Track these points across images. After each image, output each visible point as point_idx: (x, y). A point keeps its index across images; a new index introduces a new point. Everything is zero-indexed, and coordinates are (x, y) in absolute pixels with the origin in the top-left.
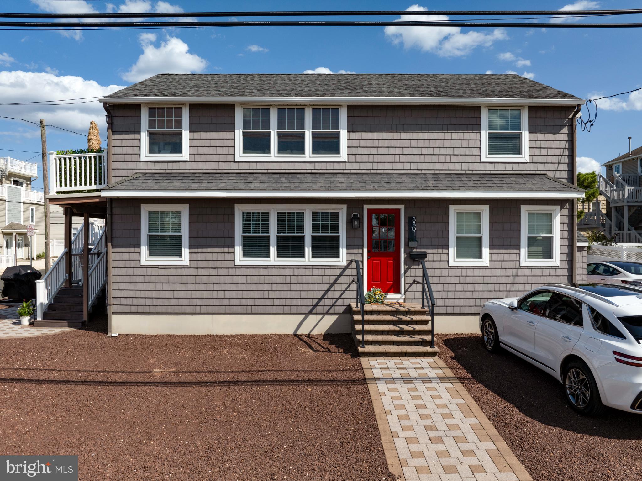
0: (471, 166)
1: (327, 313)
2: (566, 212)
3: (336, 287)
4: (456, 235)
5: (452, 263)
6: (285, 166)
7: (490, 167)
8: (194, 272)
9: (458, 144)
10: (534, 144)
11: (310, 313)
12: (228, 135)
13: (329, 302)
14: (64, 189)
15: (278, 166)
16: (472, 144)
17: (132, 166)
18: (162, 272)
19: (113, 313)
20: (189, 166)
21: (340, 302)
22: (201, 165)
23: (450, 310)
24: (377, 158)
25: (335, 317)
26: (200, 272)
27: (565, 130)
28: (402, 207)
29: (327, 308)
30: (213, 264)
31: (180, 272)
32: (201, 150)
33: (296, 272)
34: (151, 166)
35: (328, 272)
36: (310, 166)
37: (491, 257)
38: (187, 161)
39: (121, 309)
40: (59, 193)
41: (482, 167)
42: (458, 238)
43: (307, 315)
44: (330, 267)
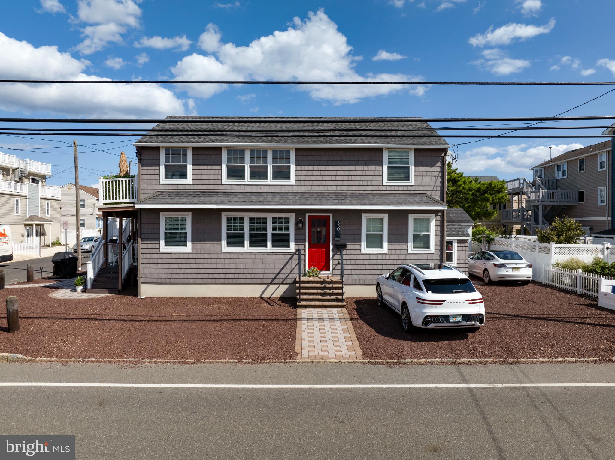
0: (376, 188)
1: (282, 284)
2: (439, 218)
3: (288, 267)
4: (366, 233)
5: (363, 251)
6: (255, 188)
7: (389, 188)
8: (195, 256)
9: (368, 173)
10: (418, 174)
11: (271, 283)
12: (218, 167)
13: (283, 276)
15: (250, 188)
16: (376, 173)
17: (154, 187)
18: (174, 256)
19: (142, 283)
20: (191, 187)
21: (290, 276)
22: (200, 187)
23: (362, 282)
24: (314, 183)
25: (287, 286)
26: (199, 256)
27: (439, 164)
28: (331, 215)
29: (282, 280)
30: (207, 251)
31: (186, 256)
32: (199, 177)
33: (262, 257)
34: (166, 187)
35: (282, 257)
36: (271, 188)
37: (389, 247)
38: (190, 184)
39: (147, 281)
40: (105, 204)
41: (383, 188)
42: (367, 235)
43: (269, 284)
44: (284, 254)
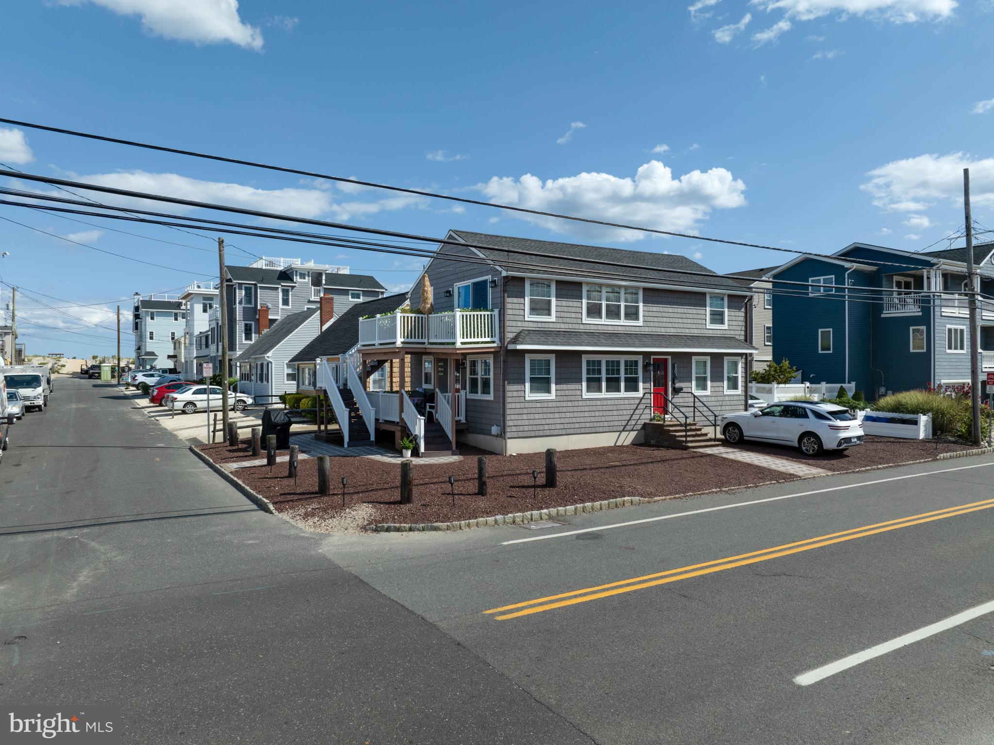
1: (632, 430)
2: (743, 360)
3: (637, 412)
6: (610, 328)
7: (710, 332)
8: (558, 404)
9: (696, 316)
11: (623, 430)
13: (633, 422)
14: (465, 340)
15: (606, 328)
17: (519, 324)
18: (538, 405)
19: (509, 438)
20: (555, 326)
21: (639, 422)
22: (562, 326)
24: (657, 324)
25: (636, 433)
26: (562, 404)
27: (743, 310)
28: (669, 357)
29: (632, 426)
30: (570, 398)
31: (550, 405)
32: (562, 314)
33: (616, 402)
34: (531, 325)
35: (632, 402)
36: (623, 328)
38: (554, 322)
39: (516, 435)
40: (462, 343)
41: (706, 332)
42: (696, 377)
43: (621, 432)
44: (634, 398)
